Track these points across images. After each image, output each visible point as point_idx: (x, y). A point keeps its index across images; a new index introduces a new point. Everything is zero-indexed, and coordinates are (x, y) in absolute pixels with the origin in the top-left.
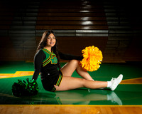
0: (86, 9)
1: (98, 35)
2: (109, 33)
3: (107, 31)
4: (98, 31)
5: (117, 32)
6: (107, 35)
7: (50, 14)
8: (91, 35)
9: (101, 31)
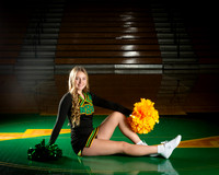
0: (129, 34)
1: (148, 72)
2: (163, 69)
3: (161, 66)
4: (148, 66)
5: (176, 67)
6: (161, 72)
7: (75, 41)
8: (137, 72)
9: (152, 66)
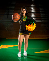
2: (42, 21)
3: (41, 20)
5: (45, 20)
